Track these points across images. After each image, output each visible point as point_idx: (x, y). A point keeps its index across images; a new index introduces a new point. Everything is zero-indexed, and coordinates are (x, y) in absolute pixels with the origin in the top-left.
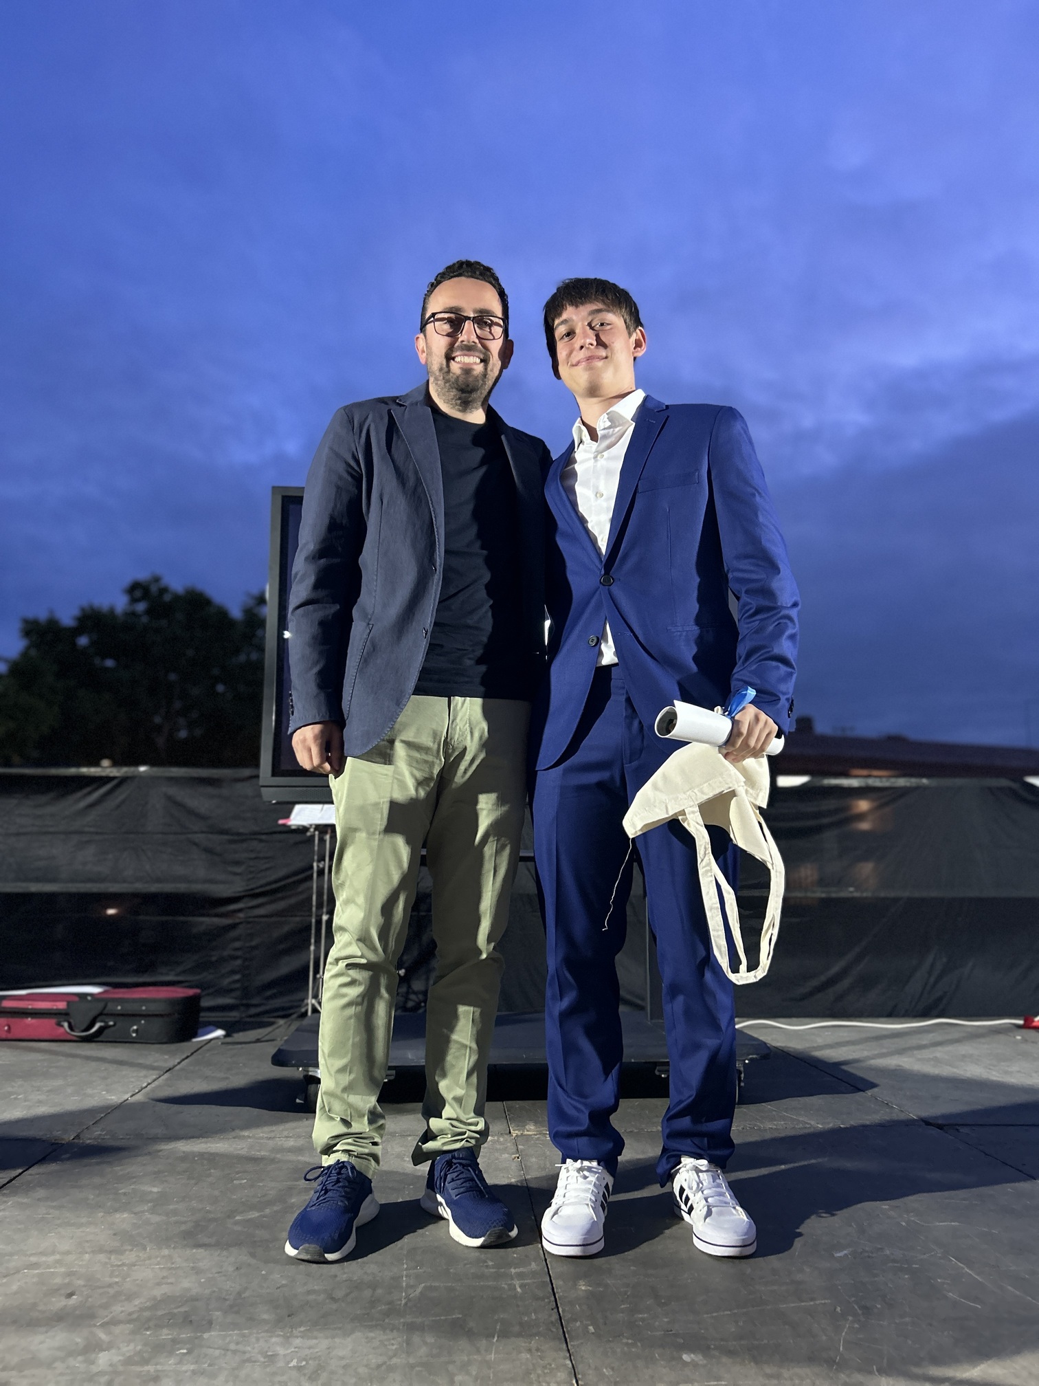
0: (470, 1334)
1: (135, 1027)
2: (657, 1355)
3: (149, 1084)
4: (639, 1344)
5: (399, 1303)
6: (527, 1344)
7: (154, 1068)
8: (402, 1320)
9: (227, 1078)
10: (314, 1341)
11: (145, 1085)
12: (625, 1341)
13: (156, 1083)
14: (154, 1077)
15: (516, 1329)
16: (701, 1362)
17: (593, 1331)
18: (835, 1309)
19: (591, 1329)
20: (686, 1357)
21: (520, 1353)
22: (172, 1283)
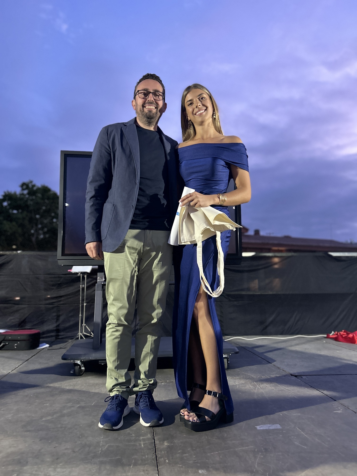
0: (123, 465)
1: (16, 345)
2: (190, 471)
3: (18, 366)
4: (184, 467)
5: (98, 453)
6: (143, 468)
7: (22, 360)
8: (98, 460)
9: (47, 363)
10: (64, 470)
11: (17, 366)
12: (179, 465)
13: (21, 365)
14: (21, 363)
15: (140, 462)
16: (205, 474)
17: (168, 462)
18: (255, 450)
19: (167, 461)
20: (200, 471)
21: (140, 472)
22: (15, 447)
